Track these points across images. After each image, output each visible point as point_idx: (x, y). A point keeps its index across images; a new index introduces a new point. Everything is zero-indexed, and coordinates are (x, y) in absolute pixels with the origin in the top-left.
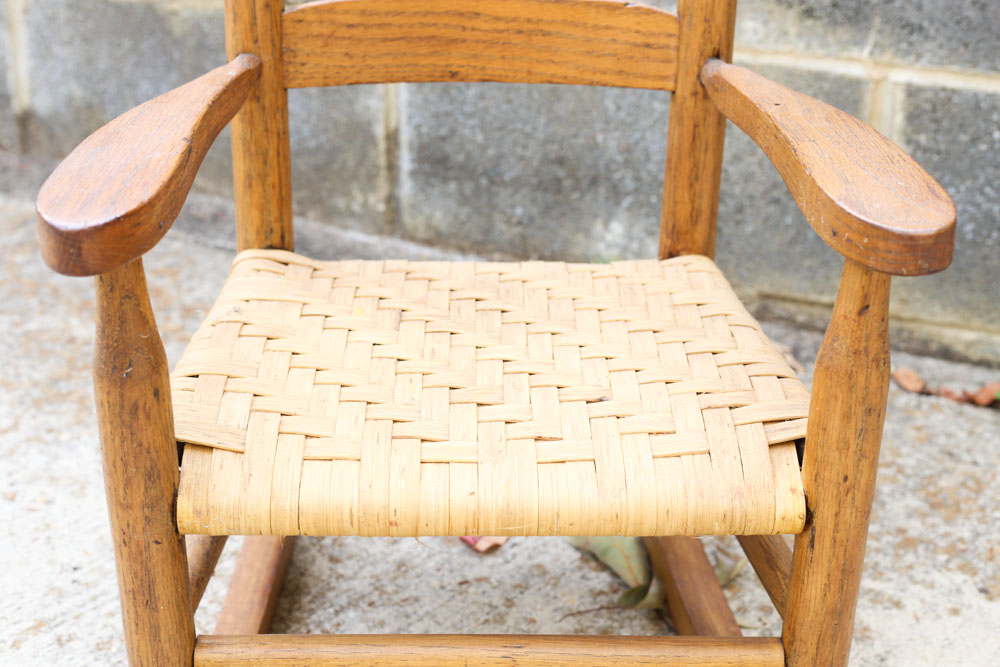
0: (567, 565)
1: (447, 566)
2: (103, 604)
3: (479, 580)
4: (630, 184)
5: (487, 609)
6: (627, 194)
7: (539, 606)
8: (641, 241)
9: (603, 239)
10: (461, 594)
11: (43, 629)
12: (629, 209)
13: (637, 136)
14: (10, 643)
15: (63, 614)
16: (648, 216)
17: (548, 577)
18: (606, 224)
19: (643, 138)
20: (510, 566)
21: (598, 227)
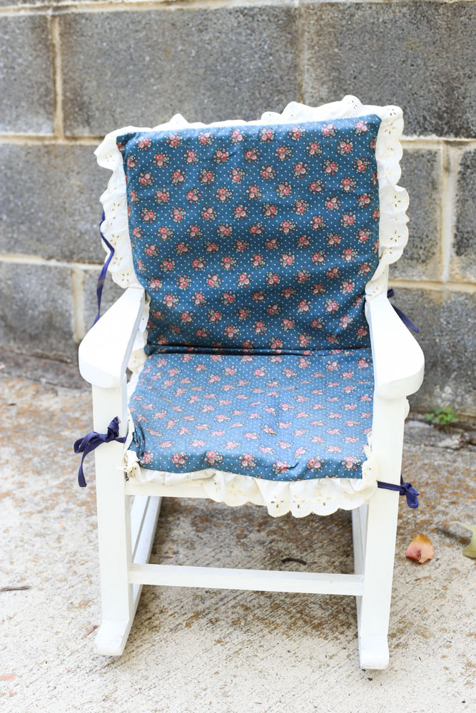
0: (469, 568)
1: (405, 572)
2: (228, 602)
3: (425, 578)
4: (455, 365)
5: (435, 592)
6: (454, 370)
7: (461, 589)
8: (462, 396)
9: (440, 397)
10: (418, 585)
11: (200, 616)
12: (455, 379)
13: (459, 338)
14: (184, 624)
15: (208, 608)
16: (466, 381)
17: (461, 574)
18: (442, 389)
19: (463, 339)
20: (439, 570)
21: (438, 390)
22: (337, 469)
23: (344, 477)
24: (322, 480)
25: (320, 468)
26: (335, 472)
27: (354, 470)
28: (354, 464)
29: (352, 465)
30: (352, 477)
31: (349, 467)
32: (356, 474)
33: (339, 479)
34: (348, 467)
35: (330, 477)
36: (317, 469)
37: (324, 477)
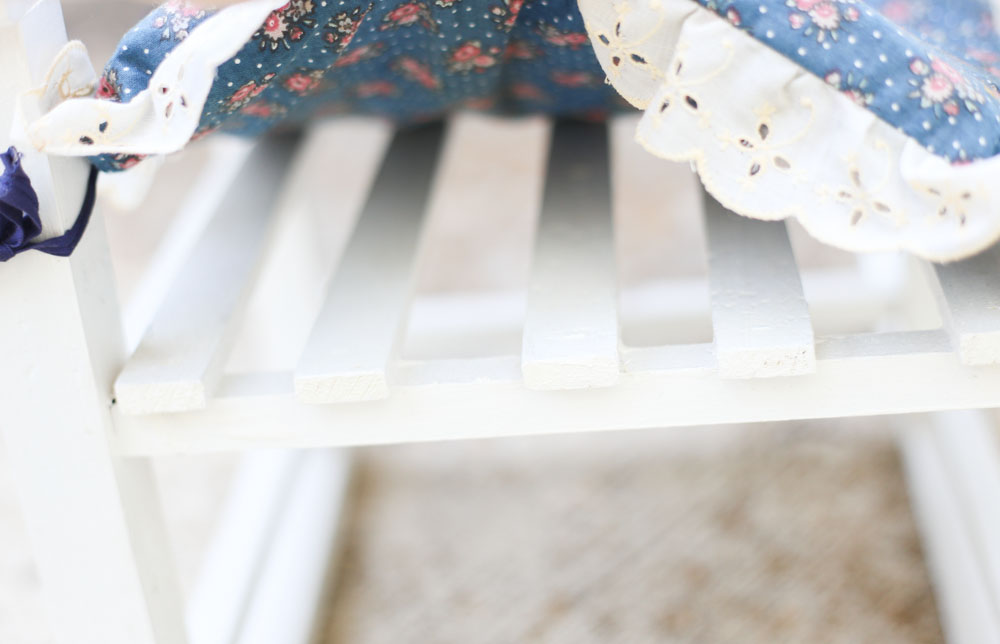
22: (885, 72)
23: (892, 120)
24: (810, 79)
25: (828, 32)
26: (870, 79)
27: (946, 114)
28: (955, 95)
29: (946, 93)
30: (922, 138)
31: (934, 93)
32: (942, 133)
33: (869, 117)
34: (928, 88)
35: (846, 88)
36: (816, 27)
37: (823, 74)
